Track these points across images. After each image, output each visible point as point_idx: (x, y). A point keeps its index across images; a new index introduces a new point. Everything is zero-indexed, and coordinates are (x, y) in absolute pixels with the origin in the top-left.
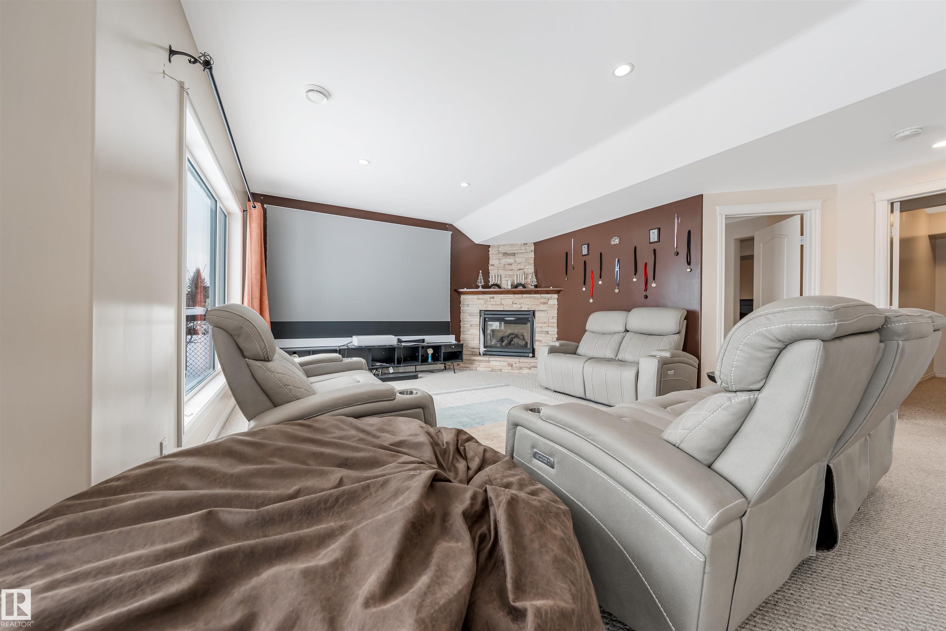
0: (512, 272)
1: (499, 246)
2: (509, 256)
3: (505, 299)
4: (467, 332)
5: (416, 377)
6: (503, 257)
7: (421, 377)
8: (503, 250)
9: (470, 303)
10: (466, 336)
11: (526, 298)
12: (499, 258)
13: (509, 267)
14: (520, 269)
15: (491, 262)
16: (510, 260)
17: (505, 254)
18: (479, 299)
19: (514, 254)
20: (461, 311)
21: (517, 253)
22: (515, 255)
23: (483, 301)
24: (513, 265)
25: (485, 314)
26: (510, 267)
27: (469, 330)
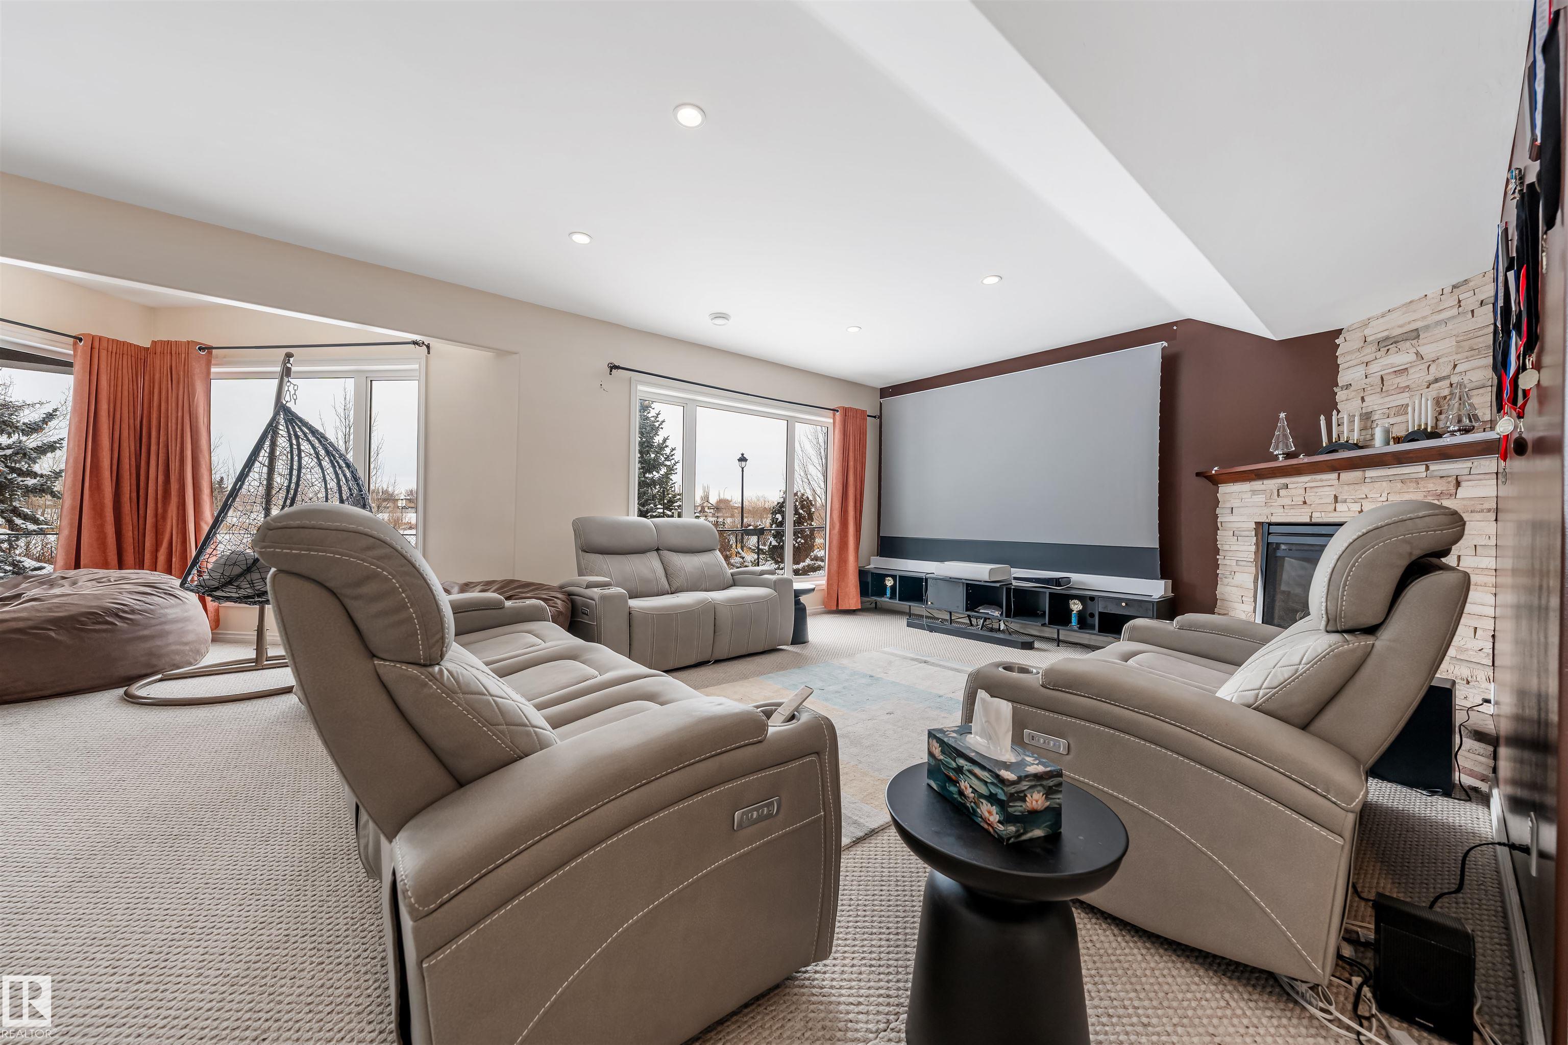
0: (1406, 395)
1: (1366, 324)
2: (1400, 345)
3: (1316, 490)
4: (1230, 580)
5: (1028, 646)
6: (1379, 354)
7: (1038, 649)
8: (1375, 331)
9: (1235, 503)
10: (1228, 589)
11: (1374, 480)
12: (1366, 359)
13: (1398, 380)
14: (1436, 381)
15: (1342, 379)
16: (1401, 357)
17: (1387, 343)
18: (1254, 492)
19: (1415, 334)
20: (1219, 525)
21: (1427, 327)
22: (1418, 337)
23: (1261, 498)
24: (1411, 371)
25: (1269, 534)
26: (1402, 381)
27: (1233, 573)
